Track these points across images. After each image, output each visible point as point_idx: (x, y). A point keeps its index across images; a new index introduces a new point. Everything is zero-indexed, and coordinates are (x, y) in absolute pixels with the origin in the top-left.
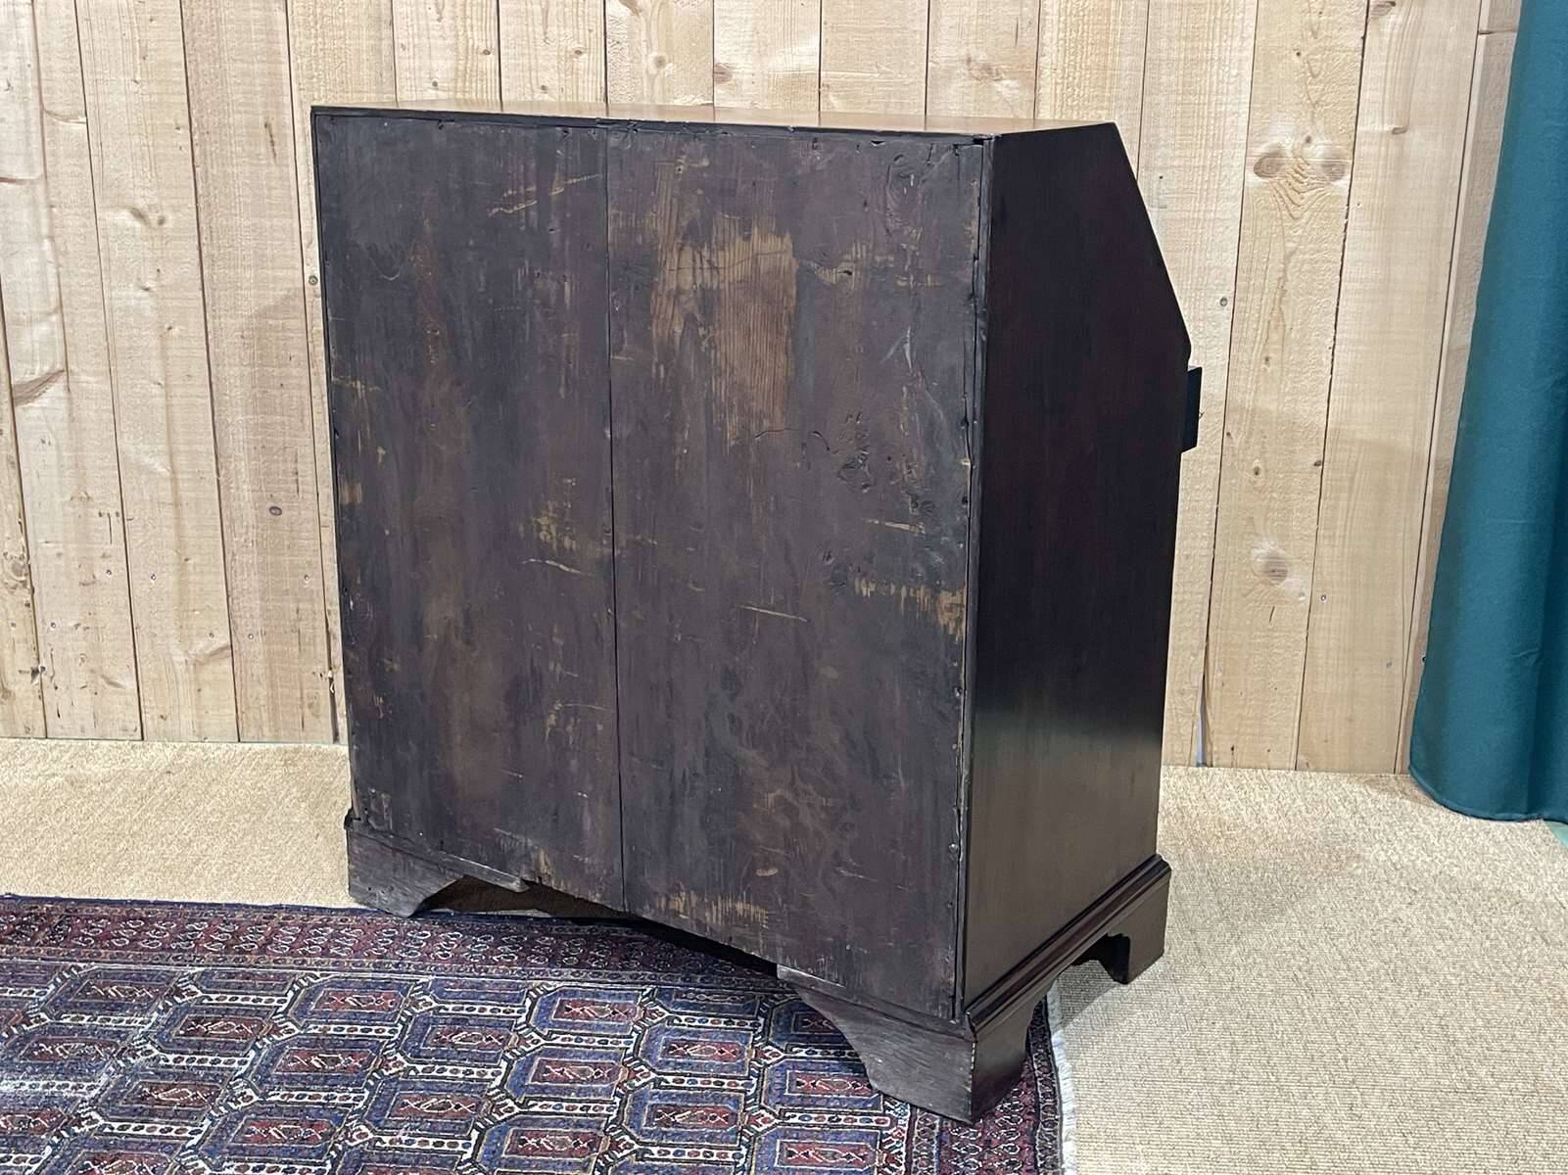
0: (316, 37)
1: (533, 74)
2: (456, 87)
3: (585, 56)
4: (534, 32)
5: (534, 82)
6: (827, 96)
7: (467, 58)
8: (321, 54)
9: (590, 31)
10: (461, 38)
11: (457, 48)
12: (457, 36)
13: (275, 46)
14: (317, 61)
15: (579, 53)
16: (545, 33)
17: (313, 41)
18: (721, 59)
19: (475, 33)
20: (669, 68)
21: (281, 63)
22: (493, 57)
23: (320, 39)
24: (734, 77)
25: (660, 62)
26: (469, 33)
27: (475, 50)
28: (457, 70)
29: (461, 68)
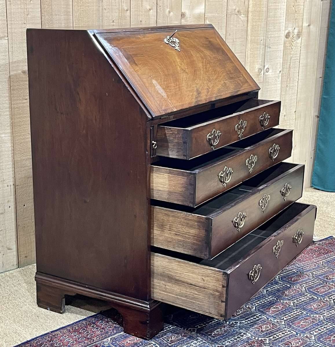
0: (81, 6)
1: (138, 17)
2: (119, 22)
3: (151, 11)
4: (139, 3)
5: (139, 20)
6: (206, 21)
7: (122, 13)
8: (82, 12)
9: (153, 3)
10: (120, 6)
11: (119, 9)
12: (119, 5)
13: (68, 10)
14: (81, 14)
15: (150, 10)
16: (142, 4)
17: (80, 7)
18: (183, 11)
19: (124, 4)
20: (172, 13)
21: (70, 15)
22: (129, 11)
23: (82, 7)
24: (186, 16)
25: (169, 12)
26: (123, 4)
27: (124, 10)
28: (119, 16)
29: (120, 15)
